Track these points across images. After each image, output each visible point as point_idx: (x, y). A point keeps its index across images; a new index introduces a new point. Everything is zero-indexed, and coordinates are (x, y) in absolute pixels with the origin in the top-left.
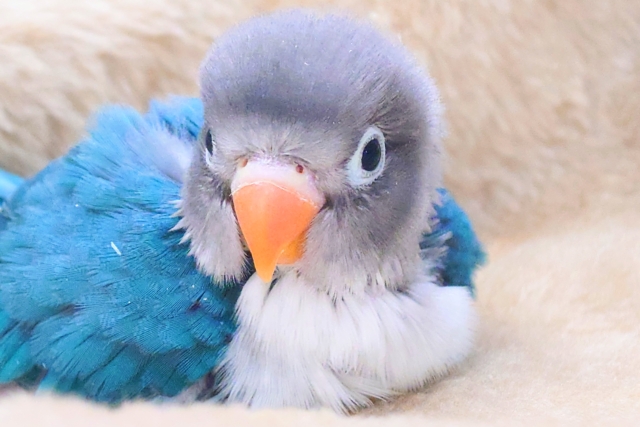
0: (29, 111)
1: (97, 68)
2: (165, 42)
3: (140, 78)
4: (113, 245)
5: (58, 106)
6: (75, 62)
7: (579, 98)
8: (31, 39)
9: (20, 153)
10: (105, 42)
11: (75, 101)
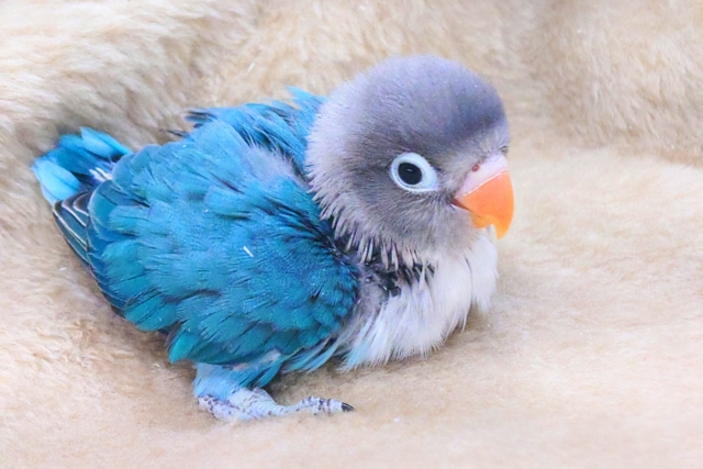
0: (114, 90)
1: (159, 50)
2: (205, 21)
3: (187, 50)
4: (245, 248)
5: (133, 82)
6: (144, 48)
8: (111, 36)
9: (109, 120)
10: (163, 31)
11: (145, 77)
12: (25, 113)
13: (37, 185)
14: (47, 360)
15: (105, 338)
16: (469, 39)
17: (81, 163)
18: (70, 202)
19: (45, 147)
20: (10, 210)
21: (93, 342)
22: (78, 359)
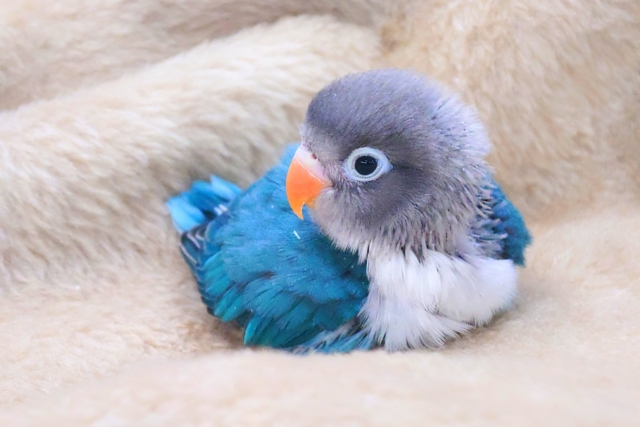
0: (239, 143)
1: (281, 115)
4: (295, 233)
5: (257, 139)
7: (589, 130)
8: (240, 97)
9: (235, 170)
11: (267, 135)
12: (158, 150)
13: (169, 218)
14: (155, 346)
15: (207, 336)
16: (559, 121)
17: (207, 202)
18: (194, 232)
19: (177, 185)
20: (143, 236)
21: (197, 338)
22: (180, 347)
